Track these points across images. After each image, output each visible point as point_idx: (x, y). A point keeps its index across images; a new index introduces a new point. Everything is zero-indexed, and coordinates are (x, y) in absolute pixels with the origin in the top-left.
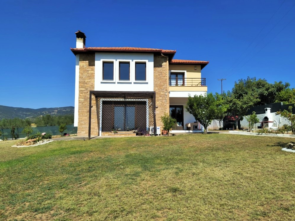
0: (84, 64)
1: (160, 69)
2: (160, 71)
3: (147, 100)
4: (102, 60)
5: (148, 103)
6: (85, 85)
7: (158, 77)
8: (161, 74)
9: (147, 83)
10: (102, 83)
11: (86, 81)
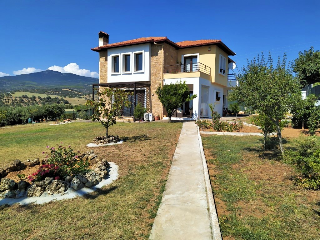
0: (103, 60)
1: (157, 57)
2: (156, 60)
3: (145, 89)
4: (111, 55)
5: (146, 91)
6: (103, 78)
7: (155, 66)
8: (157, 63)
9: (143, 73)
10: (112, 75)
11: (104, 74)
